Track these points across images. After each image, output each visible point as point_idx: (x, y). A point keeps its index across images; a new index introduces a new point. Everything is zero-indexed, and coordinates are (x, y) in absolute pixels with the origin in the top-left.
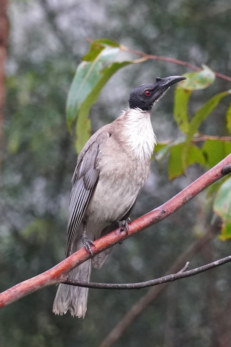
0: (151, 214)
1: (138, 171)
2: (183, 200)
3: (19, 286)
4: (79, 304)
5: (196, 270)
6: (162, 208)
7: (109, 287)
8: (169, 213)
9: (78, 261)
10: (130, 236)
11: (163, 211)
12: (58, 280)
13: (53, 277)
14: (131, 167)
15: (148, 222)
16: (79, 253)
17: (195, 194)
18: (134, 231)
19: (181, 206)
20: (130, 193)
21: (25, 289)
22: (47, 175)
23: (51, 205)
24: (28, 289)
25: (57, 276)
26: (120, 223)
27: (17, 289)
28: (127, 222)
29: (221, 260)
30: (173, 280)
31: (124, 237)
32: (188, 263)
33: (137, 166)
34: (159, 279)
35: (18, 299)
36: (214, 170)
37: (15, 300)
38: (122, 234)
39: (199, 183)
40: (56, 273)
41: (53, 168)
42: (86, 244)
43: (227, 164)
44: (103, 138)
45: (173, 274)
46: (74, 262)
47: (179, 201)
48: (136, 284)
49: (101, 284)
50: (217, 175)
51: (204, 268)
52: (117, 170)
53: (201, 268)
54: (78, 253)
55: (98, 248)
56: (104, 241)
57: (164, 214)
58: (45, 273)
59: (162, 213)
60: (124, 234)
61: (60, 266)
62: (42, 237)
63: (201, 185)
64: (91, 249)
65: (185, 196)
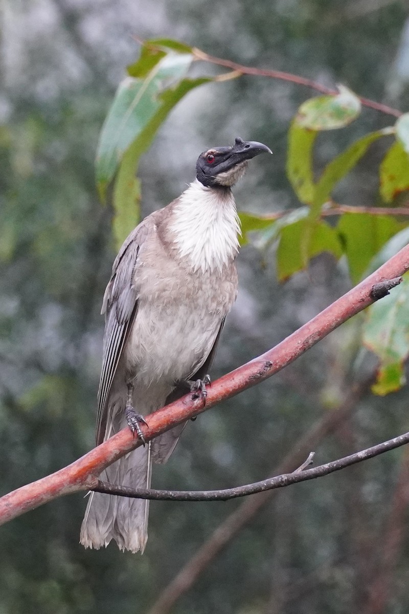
0: (246, 368)
1: (205, 293)
2: (303, 343)
3: (13, 495)
4: (131, 528)
5: (326, 466)
6: (265, 358)
7: (173, 497)
8: (277, 367)
9: (117, 452)
10: (209, 408)
11: (267, 364)
12: (82, 485)
13: (74, 480)
14: (190, 286)
15: (240, 382)
16: (120, 437)
17: (324, 334)
18: (217, 398)
19: (300, 355)
20: (198, 328)
21: (24, 501)
22: (64, 300)
23: (71, 353)
24: (30, 500)
25: (80, 477)
26: (193, 384)
27: (11, 500)
28: (204, 382)
29: (370, 449)
30: (285, 485)
31: (199, 408)
32: (311, 454)
33: (201, 283)
34: (262, 482)
35: (11, 518)
36: (356, 290)
37: (7, 520)
38: (195, 405)
39: (330, 314)
40: (79, 472)
41: (74, 286)
42: (131, 420)
43: (380, 281)
44: (146, 234)
45: (285, 475)
46: (111, 452)
47: (296, 345)
48: (220, 492)
49: (158, 492)
50: (363, 300)
51: (340, 463)
52: (164, 290)
53: (334, 463)
54: (117, 437)
55: (152, 428)
56: (163, 416)
57: (269, 369)
58: (60, 473)
59: (266, 366)
60: (199, 404)
61: (86, 460)
62: (57, 408)
63: (334, 318)
64: (141, 431)
65: (306, 337)
